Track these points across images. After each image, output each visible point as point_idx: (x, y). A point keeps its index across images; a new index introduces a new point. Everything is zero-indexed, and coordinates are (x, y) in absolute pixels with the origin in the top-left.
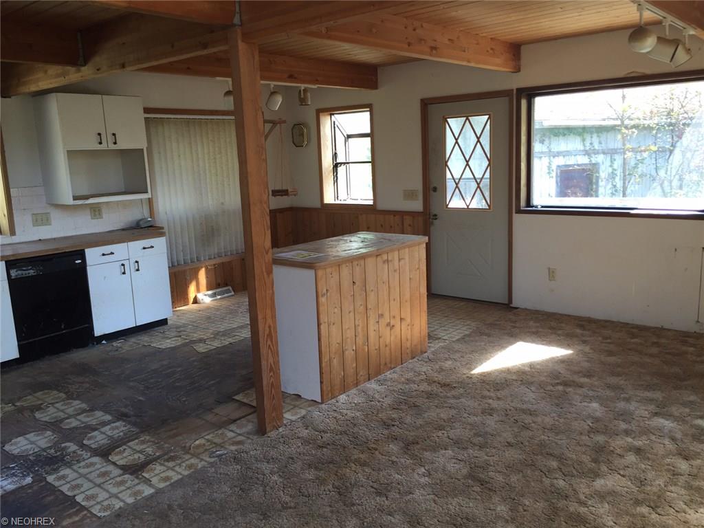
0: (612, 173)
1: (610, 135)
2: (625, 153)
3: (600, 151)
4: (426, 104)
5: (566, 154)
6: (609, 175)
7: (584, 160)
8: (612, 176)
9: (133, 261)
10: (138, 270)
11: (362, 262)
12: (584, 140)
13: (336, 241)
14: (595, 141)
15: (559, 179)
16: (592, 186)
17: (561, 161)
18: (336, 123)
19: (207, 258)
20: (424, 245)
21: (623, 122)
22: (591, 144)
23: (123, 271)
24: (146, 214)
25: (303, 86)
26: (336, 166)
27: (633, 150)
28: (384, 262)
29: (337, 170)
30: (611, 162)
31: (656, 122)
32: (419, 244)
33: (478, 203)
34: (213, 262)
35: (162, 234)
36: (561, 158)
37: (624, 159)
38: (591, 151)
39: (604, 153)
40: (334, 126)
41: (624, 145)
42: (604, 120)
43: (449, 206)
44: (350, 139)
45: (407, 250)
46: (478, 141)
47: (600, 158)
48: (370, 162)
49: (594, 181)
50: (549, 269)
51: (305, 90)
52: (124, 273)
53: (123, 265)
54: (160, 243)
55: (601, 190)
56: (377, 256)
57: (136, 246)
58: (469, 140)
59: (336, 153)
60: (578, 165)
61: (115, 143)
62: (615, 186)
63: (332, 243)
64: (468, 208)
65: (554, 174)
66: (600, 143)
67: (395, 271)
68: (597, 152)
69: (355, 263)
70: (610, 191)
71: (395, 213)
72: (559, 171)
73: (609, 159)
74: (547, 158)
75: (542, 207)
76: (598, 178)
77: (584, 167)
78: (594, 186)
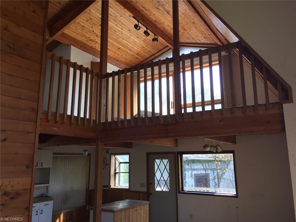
0: (214, 177)
1: (212, 163)
2: (217, 171)
3: (209, 169)
4: (148, 154)
5: (197, 170)
6: (213, 178)
7: (203, 172)
8: (214, 178)
9: (40, 210)
10: (42, 214)
11: (128, 210)
12: (203, 165)
13: (118, 202)
14: (207, 165)
15: (195, 179)
16: (207, 182)
17: (195, 172)
18: (116, 158)
19: (64, 209)
20: (148, 205)
21: (215, 159)
22: (206, 166)
23: (36, 214)
24: (45, 191)
25: (108, 148)
26: (115, 173)
27: (220, 169)
28: (135, 210)
29: (116, 175)
30: (213, 173)
31: (227, 159)
32: (147, 204)
33: (165, 189)
34: (66, 211)
35: (52, 199)
36: (195, 171)
37: (217, 173)
38: (206, 169)
39: (210, 170)
40: (116, 159)
41: (217, 167)
42: (209, 158)
43: (156, 190)
44: (121, 164)
45: (143, 206)
46: (165, 168)
47: (209, 172)
48: (128, 173)
49: (208, 180)
50: (190, 214)
51: (109, 149)
52: (37, 215)
53: (37, 211)
54: (51, 203)
55: (211, 184)
56: (133, 208)
57: (43, 204)
58: (162, 167)
59: (116, 169)
60: (202, 174)
61: (42, 166)
62: (215, 183)
63: (117, 203)
64: (162, 190)
65: (193, 177)
66: (209, 166)
67: (139, 214)
68: (208, 169)
69: (126, 211)
70: (214, 184)
71: (136, 192)
72: (195, 176)
73: (212, 172)
74: (190, 171)
75: (187, 191)
76: (209, 179)
77: (204, 175)
78: (208, 182)
